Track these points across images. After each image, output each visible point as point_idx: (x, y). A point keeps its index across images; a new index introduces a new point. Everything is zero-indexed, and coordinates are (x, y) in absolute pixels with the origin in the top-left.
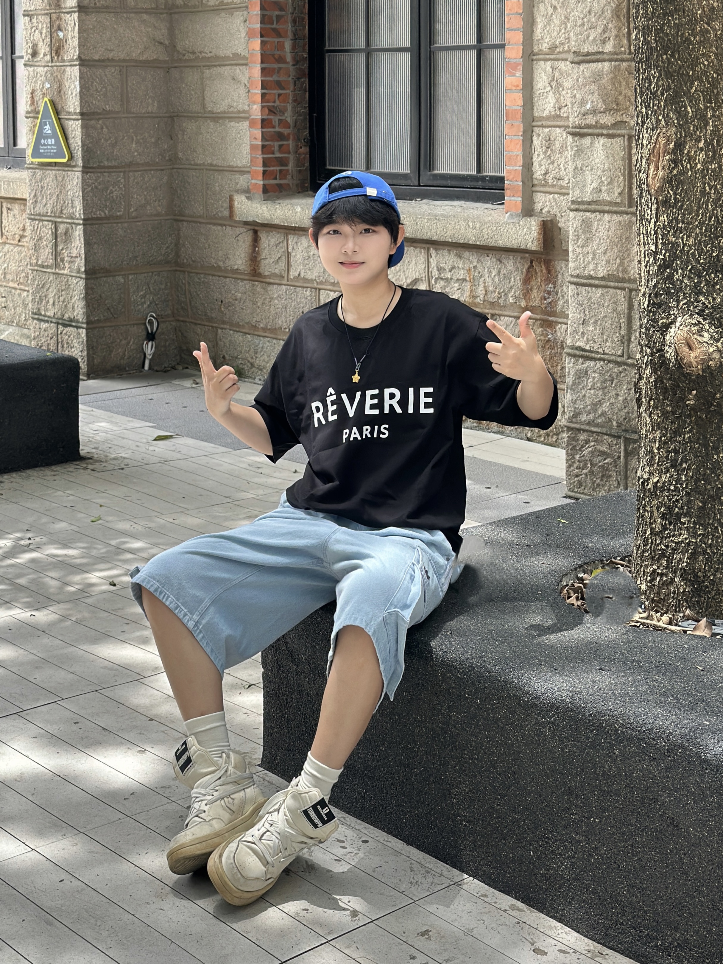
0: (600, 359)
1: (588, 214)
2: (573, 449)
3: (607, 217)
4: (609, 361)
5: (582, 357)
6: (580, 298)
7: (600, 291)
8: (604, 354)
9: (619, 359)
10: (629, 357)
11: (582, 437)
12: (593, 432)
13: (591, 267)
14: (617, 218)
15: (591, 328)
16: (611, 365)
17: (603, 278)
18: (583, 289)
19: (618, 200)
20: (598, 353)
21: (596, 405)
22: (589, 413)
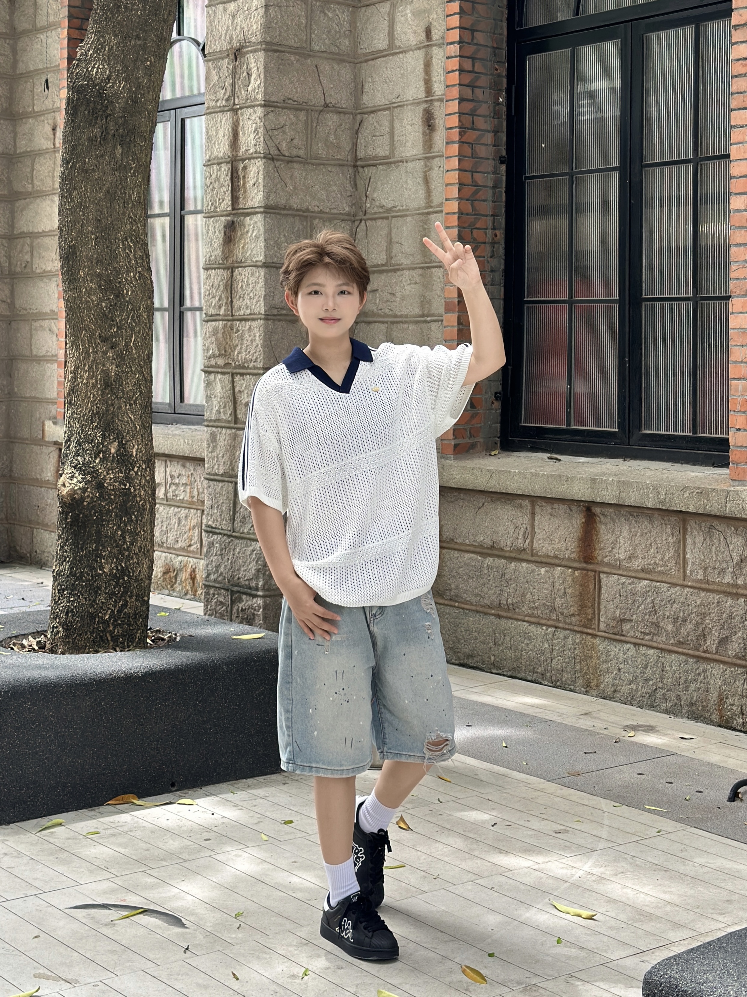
0: (220, 534)
1: (214, 429)
2: (207, 601)
3: (224, 431)
4: (225, 535)
5: (211, 532)
6: (210, 490)
7: (221, 484)
8: (222, 529)
9: (229, 533)
10: (234, 532)
11: (212, 591)
12: (216, 587)
13: (216, 467)
14: (229, 431)
15: (216, 511)
16: (225, 538)
17: (222, 475)
18: (211, 483)
19: (230, 419)
20: (219, 529)
21: (218, 567)
22: (215, 574)
